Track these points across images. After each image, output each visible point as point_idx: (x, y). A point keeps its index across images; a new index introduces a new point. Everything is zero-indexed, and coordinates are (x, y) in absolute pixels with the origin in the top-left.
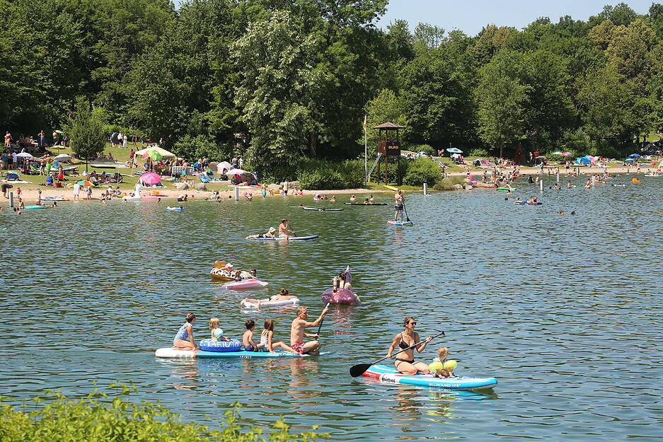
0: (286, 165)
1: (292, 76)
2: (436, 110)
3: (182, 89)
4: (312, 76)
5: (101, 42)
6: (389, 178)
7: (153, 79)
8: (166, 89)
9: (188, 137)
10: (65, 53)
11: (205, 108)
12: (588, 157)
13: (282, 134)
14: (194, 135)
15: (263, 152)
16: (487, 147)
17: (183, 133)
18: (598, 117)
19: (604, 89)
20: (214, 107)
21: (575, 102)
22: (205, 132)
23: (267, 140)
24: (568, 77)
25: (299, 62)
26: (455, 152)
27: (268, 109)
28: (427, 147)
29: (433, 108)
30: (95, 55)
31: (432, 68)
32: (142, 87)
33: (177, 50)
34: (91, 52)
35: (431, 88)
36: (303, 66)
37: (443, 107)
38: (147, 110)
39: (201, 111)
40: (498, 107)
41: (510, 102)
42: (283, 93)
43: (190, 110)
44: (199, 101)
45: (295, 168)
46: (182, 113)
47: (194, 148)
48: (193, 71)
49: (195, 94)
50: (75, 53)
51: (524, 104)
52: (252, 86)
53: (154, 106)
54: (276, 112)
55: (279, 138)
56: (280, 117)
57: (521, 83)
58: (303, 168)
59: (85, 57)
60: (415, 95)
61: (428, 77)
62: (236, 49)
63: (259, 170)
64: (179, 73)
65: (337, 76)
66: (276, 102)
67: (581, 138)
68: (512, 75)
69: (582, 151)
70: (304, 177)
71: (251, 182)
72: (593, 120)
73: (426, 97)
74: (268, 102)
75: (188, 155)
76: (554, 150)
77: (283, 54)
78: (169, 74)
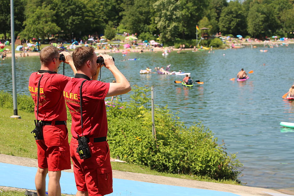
0: (171, 41)
1: (172, 14)
2: (234, 23)
3: (142, 18)
4: (178, 13)
5: (122, 4)
6: (205, 45)
7: (133, 15)
8: (137, 18)
9: (143, 33)
10: (110, 8)
11: (149, 24)
12: (284, 38)
13: (169, 32)
14: (146, 32)
15: (164, 37)
16: (251, 36)
17: (142, 32)
18: (287, 25)
19: (289, 16)
20: (151, 23)
21: (280, 20)
22: (149, 31)
23: (165, 34)
24: (278, 12)
25: (175, 9)
26: (240, 37)
27: (165, 24)
28: (231, 35)
29: (233, 23)
30: (121, 8)
31: (233, 10)
32: (129, 18)
33: (140, 6)
34: (119, 7)
35: (232, 16)
36: (176, 11)
37: (236, 22)
38: (131, 25)
39: (148, 25)
40: (254, 22)
41: (257, 20)
42: (170, 19)
43: (144, 25)
44: (147, 22)
45: (174, 42)
46: (142, 25)
47: (145, 36)
48: (145, 12)
49: (146, 19)
50: (114, 7)
51: (262, 21)
52: (160, 17)
53: (133, 24)
54: (168, 25)
55: (169, 33)
56: (169, 26)
57: (261, 14)
58: (176, 42)
59: (118, 9)
60: (227, 19)
61: (231, 12)
62: (155, 5)
63: (163, 43)
64: (141, 13)
65: (190, 13)
66: (167, 22)
67: (282, 32)
68: (258, 11)
69: (282, 36)
70: (176, 45)
71: (160, 46)
72: (285, 26)
73: (230, 19)
74: (165, 22)
75: (143, 39)
76: (273, 36)
77: (170, 7)
78: (138, 14)
